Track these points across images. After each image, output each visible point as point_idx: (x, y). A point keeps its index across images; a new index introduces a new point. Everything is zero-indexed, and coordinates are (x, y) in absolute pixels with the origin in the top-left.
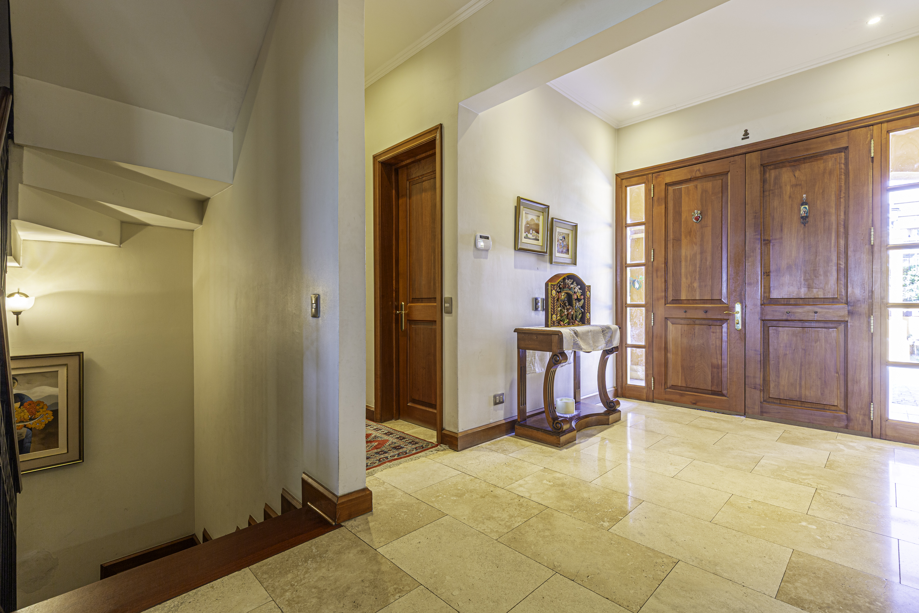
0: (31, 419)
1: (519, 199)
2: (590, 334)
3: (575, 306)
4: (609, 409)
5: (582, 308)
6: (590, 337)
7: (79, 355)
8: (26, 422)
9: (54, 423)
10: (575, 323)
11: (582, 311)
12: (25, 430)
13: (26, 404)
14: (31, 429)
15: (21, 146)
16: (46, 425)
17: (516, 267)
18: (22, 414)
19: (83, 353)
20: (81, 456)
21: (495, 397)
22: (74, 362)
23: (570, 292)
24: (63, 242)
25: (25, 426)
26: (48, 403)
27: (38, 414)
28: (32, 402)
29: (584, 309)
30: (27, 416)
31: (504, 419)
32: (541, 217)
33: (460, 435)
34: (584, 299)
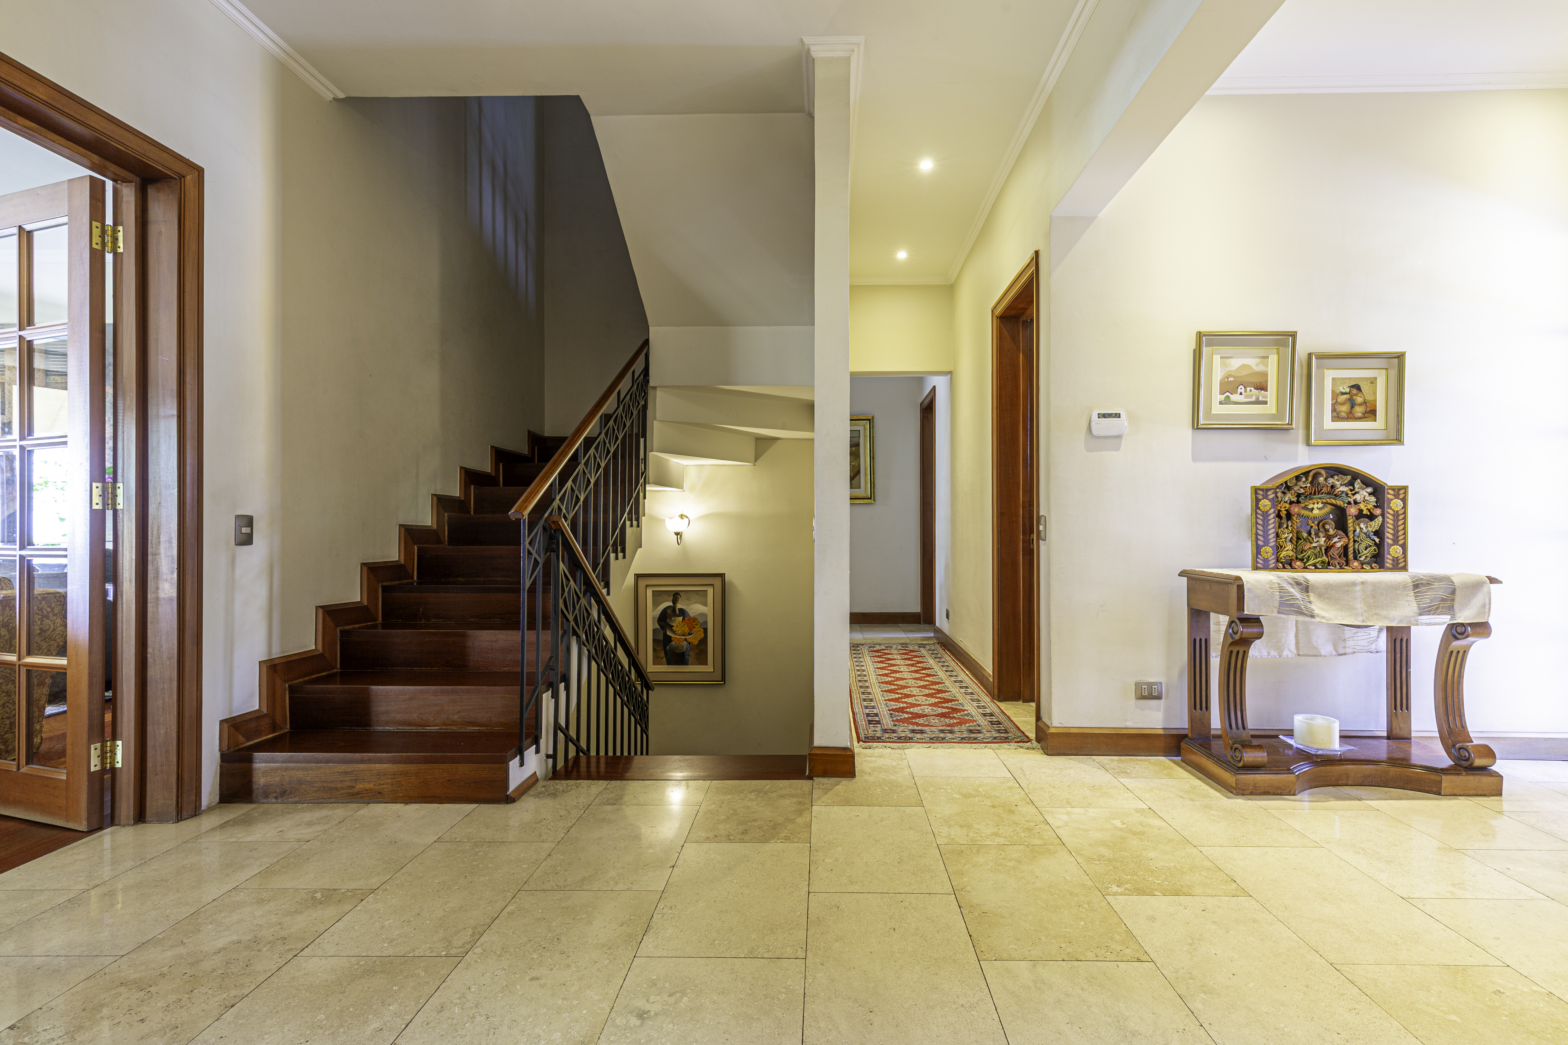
0: (690, 634)
1: (1200, 335)
2: (1358, 588)
3: (1355, 531)
4: (1457, 762)
5: (1374, 535)
6: (1358, 594)
7: (722, 577)
8: (687, 636)
9: (704, 641)
10: (1346, 565)
11: (1374, 540)
12: (685, 643)
13: (686, 619)
14: (689, 643)
15: (655, 388)
16: (699, 641)
17: (1195, 459)
18: (684, 628)
19: (724, 574)
20: (723, 679)
21: (1137, 685)
22: (717, 582)
23: (1339, 503)
24: (712, 465)
25: (686, 640)
26: (701, 620)
27: (694, 630)
28: (690, 619)
29: (1382, 539)
30: (687, 630)
31: (1163, 728)
32: (1273, 359)
33: (1052, 731)
34: (1383, 515)
